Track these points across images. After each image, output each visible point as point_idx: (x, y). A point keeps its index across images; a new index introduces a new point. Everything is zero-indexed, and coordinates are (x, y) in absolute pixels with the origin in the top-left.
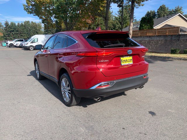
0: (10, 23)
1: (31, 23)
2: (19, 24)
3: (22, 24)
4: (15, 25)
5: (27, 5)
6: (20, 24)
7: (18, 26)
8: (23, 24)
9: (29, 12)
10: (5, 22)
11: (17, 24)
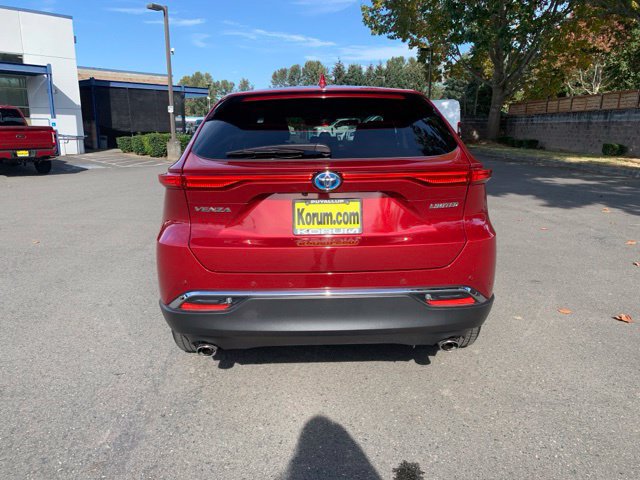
0: (346, 68)
1: (407, 62)
2: (371, 68)
3: (379, 67)
4: (360, 73)
5: (373, 7)
6: (375, 68)
7: (368, 75)
8: (384, 67)
9: (376, 27)
10: (334, 66)
11: (365, 70)
